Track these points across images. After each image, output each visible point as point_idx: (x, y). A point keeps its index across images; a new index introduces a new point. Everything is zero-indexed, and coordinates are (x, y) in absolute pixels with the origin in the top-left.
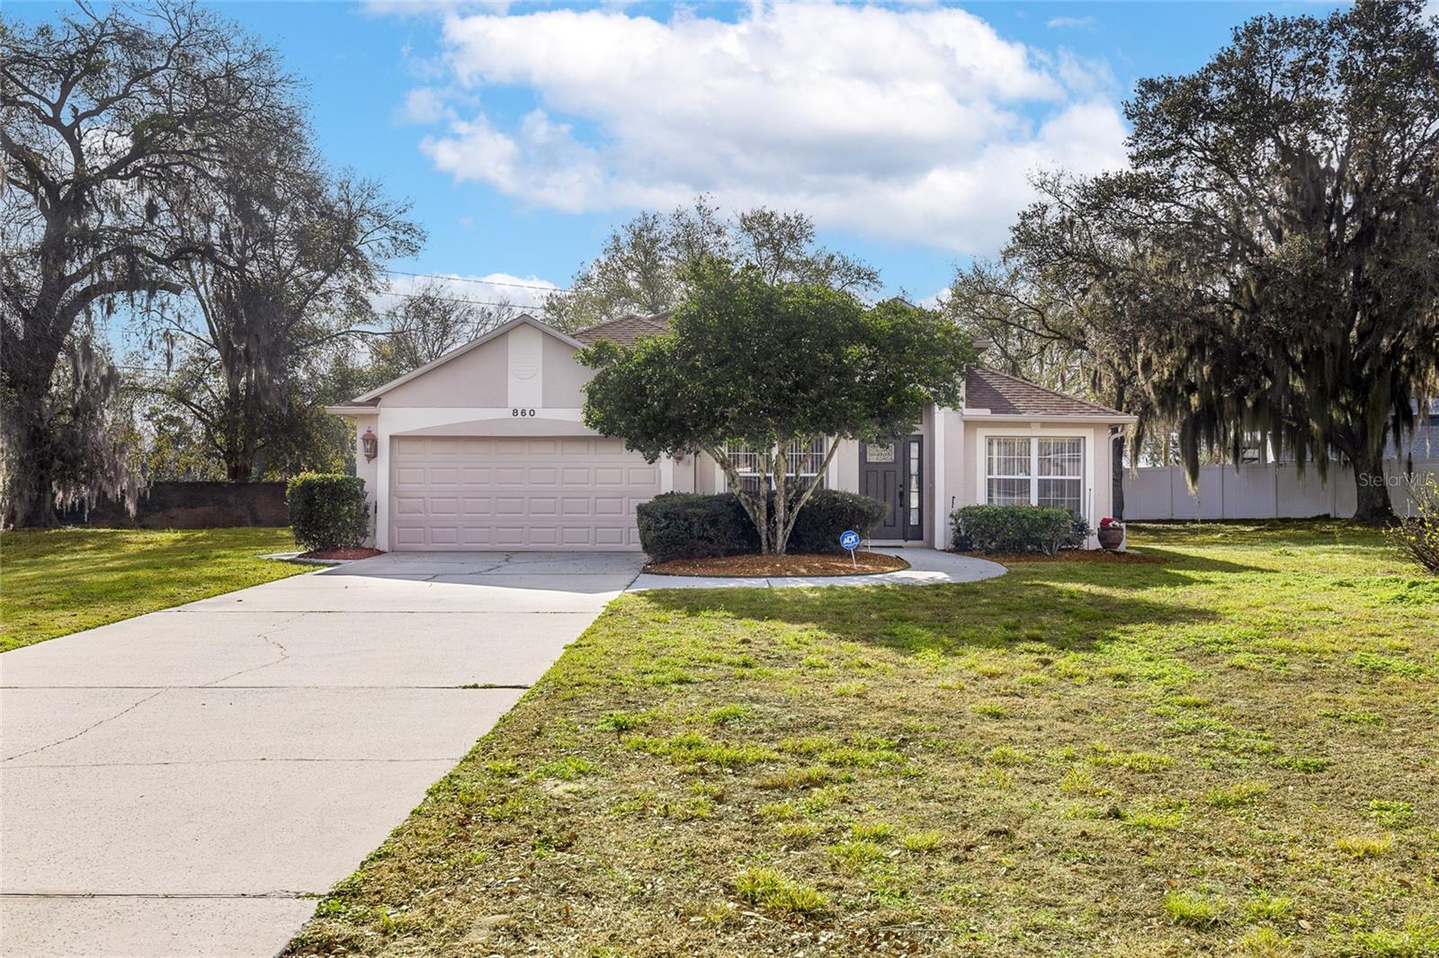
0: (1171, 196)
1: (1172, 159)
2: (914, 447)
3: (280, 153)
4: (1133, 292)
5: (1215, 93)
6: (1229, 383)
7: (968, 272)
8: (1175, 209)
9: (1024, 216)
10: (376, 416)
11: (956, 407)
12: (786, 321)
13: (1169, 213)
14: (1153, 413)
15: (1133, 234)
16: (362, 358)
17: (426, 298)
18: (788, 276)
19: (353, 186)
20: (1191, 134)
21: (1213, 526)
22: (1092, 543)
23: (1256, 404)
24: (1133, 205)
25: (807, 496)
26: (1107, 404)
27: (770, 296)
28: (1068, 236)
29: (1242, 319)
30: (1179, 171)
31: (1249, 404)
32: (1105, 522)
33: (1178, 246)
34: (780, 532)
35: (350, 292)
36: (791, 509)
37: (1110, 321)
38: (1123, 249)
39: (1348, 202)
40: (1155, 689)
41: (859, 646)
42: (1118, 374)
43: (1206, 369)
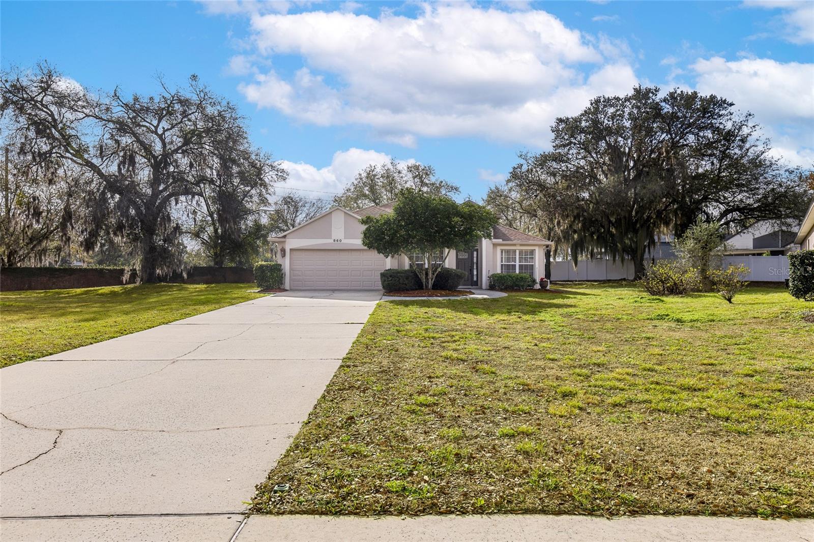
0: (568, 161)
1: (568, 148)
2: (475, 253)
3: (234, 143)
4: (554, 197)
5: (583, 124)
6: (588, 230)
7: (493, 188)
8: (569, 166)
9: (514, 168)
10: (285, 242)
11: (490, 239)
12: (433, 210)
13: (567, 167)
14: (561, 241)
15: (554, 175)
16: (264, 220)
17: (289, 197)
18: (425, 189)
19: (262, 155)
20: (575, 138)
21: (584, 283)
22: (538, 286)
23: (598, 238)
24: (554, 164)
25: (439, 270)
26: (545, 238)
27: (428, 201)
28: (530, 176)
29: (593, 207)
30: (571, 152)
31: (595, 237)
32: (542, 279)
33: (570, 180)
34: (430, 282)
35: (260, 195)
36: (433, 274)
37: (545, 207)
38: (550, 180)
39: (632, 164)
40: (552, 323)
41: (462, 314)
42: (548, 226)
43: (580, 225)
